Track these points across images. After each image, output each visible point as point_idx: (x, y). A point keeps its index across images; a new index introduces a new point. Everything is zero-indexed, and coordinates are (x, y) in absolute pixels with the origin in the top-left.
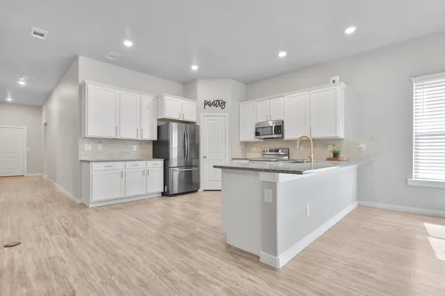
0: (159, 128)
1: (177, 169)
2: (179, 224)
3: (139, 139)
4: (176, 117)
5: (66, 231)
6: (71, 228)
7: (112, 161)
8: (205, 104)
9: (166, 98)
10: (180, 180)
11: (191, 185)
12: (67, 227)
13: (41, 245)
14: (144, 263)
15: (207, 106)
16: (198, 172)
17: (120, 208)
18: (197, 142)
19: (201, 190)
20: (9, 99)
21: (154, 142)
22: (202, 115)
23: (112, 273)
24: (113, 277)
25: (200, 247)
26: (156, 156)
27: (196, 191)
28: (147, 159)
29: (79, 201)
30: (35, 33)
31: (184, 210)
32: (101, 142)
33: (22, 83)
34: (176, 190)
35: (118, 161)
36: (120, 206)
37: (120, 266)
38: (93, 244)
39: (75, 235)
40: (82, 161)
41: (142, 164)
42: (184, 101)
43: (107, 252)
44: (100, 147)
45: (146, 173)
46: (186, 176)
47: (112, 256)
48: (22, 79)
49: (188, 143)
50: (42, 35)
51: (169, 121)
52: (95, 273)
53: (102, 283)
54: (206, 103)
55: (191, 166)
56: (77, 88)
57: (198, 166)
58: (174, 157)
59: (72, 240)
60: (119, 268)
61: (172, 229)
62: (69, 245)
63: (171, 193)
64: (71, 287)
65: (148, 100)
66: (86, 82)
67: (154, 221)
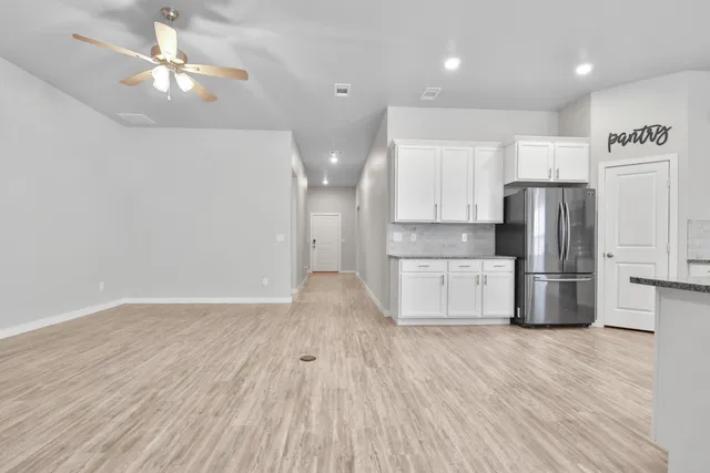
0: (506, 200)
1: (543, 277)
2: (540, 391)
3: (471, 221)
4: (543, 177)
5: (364, 353)
6: (371, 352)
7: (428, 258)
8: (611, 142)
9: (521, 143)
10: (549, 297)
11: (574, 312)
12: (366, 349)
13: (335, 367)
14: (463, 450)
15: (616, 146)
16: (592, 287)
17: (438, 334)
18: (588, 225)
19: (598, 323)
20: (325, 182)
21: (497, 225)
22: (602, 166)
23: (408, 448)
24: (408, 457)
25: (589, 460)
26: (500, 251)
27: (587, 325)
28: (484, 257)
29: (386, 314)
30: (339, 91)
31: (554, 360)
32: (415, 229)
33: (334, 160)
34: (540, 318)
35: (437, 258)
36: (439, 330)
37: (423, 439)
38: (392, 384)
39: (372, 364)
40: (390, 257)
41: (475, 264)
42: (557, 144)
43: (408, 407)
44: (414, 237)
45: (481, 281)
46: (562, 291)
47: (413, 416)
48: (334, 155)
49: (567, 227)
50: (345, 91)
51: (525, 186)
52: (386, 437)
53: (391, 459)
54: (614, 139)
55: (575, 274)
56: (385, 155)
57: (591, 273)
58: (536, 253)
59: (368, 369)
60: (420, 442)
61: (525, 396)
62: (363, 376)
63: (528, 321)
64: (352, 447)
65: (487, 152)
66: (396, 141)
67: (491, 371)
